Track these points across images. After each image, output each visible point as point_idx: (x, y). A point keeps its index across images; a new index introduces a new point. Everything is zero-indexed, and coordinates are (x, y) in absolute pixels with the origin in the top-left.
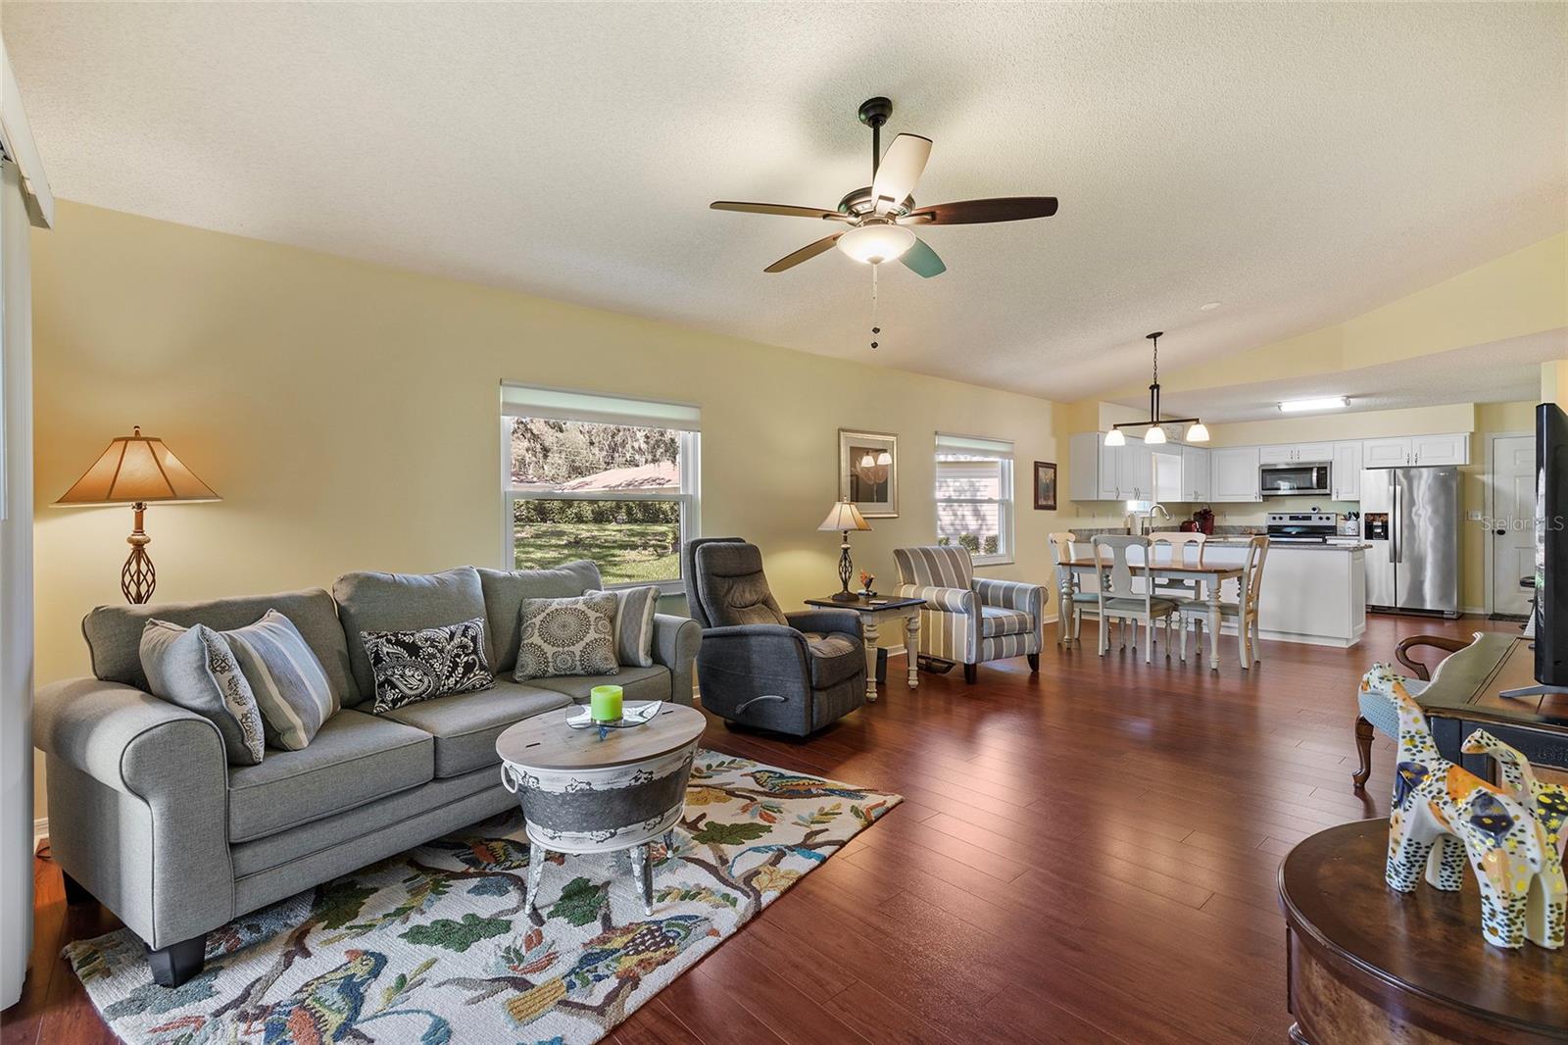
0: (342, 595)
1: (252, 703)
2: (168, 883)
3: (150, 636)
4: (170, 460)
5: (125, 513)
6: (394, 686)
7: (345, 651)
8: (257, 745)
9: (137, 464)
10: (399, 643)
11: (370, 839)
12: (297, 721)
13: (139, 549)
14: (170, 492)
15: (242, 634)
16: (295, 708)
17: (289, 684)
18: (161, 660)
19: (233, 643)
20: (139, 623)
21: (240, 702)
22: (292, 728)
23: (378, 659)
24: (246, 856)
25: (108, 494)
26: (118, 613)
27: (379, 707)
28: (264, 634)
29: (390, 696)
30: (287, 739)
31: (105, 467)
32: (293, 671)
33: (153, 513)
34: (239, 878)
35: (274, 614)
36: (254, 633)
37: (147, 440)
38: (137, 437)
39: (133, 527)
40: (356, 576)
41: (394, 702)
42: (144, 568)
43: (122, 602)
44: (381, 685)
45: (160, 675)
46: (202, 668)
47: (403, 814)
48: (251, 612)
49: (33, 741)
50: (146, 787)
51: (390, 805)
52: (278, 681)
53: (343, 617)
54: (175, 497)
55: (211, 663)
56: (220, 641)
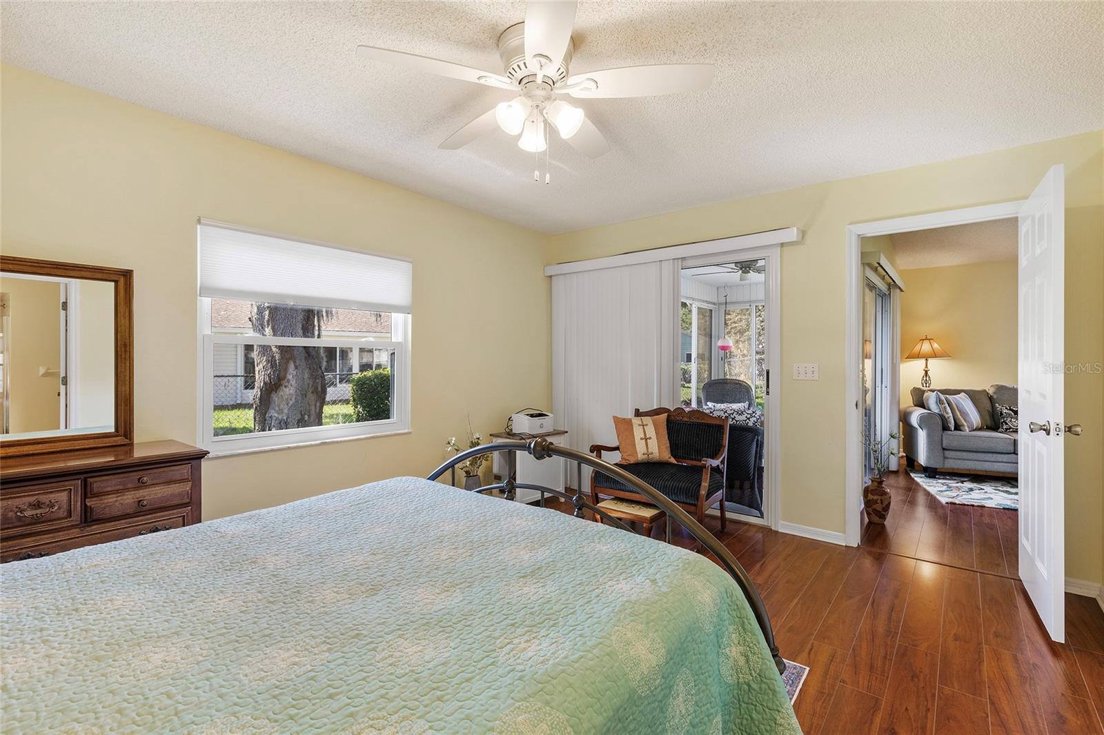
0: (991, 392)
1: (951, 415)
2: (927, 451)
3: (926, 394)
4: (936, 345)
5: (923, 361)
6: (1007, 424)
7: (991, 411)
8: (952, 426)
9: (926, 347)
10: (1010, 409)
11: (987, 463)
12: (965, 424)
13: (926, 372)
14: (935, 355)
15: (950, 397)
16: (965, 420)
17: (964, 414)
18: (928, 400)
19: (946, 399)
20: (924, 391)
21: (947, 413)
22: (963, 425)
23: (1001, 414)
24: (947, 453)
25: (918, 356)
26: (919, 389)
27: (1001, 430)
28: (958, 398)
29: (1005, 427)
30: (962, 428)
31: (917, 348)
32: (965, 410)
33: (930, 361)
34: (945, 458)
35: (963, 394)
36: (955, 398)
37: (929, 339)
38: (926, 339)
39: (925, 365)
40: (997, 385)
41: (1007, 429)
42: (928, 379)
43: (921, 387)
44: (1002, 423)
45: (928, 404)
46: (937, 402)
47: (1000, 460)
48: (957, 392)
49: (900, 420)
50: (923, 426)
51: (995, 455)
52: (960, 411)
53: (991, 398)
54: (936, 357)
55: (939, 401)
56: (942, 397)
